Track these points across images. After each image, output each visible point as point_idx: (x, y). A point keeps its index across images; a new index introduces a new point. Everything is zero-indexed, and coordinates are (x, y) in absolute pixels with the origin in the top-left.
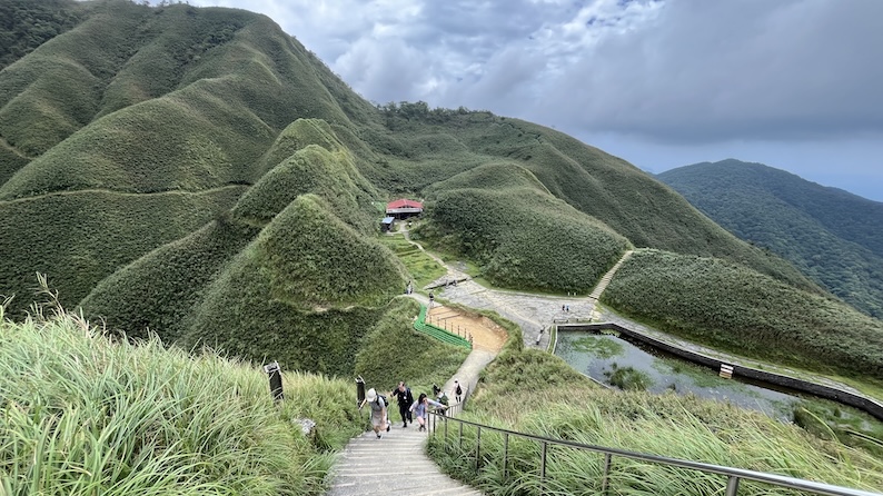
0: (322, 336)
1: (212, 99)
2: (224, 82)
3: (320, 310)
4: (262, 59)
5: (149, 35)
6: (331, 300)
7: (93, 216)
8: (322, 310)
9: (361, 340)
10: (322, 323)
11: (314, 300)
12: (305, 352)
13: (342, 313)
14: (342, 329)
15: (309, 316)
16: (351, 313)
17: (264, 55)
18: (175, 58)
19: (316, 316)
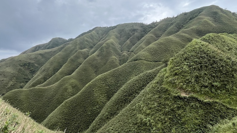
0: (180, 112)
1: (184, 34)
2: (190, 29)
3: (183, 95)
4: (208, 19)
5: (172, 24)
6: (194, 91)
7: (139, 67)
8: (185, 95)
9: (211, 127)
10: (182, 103)
11: (181, 88)
12: (166, 119)
13: (200, 101)
14: (197, 112)
15: (175, 97)
16: (209, 104)
17: (209, 18)
18: (178, 28)
19: (179, 98)
